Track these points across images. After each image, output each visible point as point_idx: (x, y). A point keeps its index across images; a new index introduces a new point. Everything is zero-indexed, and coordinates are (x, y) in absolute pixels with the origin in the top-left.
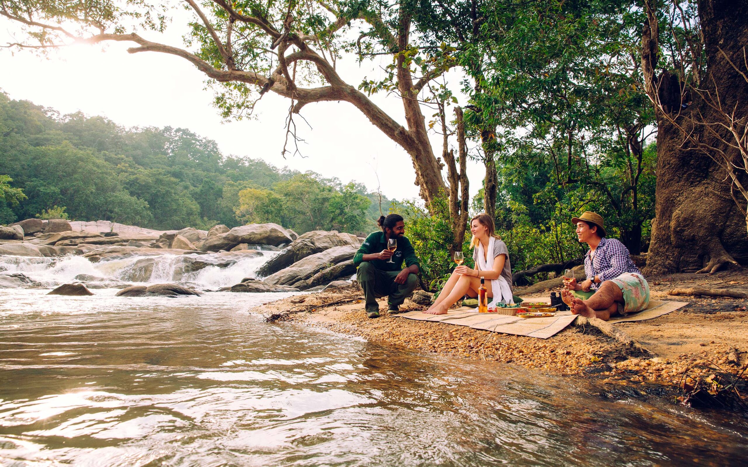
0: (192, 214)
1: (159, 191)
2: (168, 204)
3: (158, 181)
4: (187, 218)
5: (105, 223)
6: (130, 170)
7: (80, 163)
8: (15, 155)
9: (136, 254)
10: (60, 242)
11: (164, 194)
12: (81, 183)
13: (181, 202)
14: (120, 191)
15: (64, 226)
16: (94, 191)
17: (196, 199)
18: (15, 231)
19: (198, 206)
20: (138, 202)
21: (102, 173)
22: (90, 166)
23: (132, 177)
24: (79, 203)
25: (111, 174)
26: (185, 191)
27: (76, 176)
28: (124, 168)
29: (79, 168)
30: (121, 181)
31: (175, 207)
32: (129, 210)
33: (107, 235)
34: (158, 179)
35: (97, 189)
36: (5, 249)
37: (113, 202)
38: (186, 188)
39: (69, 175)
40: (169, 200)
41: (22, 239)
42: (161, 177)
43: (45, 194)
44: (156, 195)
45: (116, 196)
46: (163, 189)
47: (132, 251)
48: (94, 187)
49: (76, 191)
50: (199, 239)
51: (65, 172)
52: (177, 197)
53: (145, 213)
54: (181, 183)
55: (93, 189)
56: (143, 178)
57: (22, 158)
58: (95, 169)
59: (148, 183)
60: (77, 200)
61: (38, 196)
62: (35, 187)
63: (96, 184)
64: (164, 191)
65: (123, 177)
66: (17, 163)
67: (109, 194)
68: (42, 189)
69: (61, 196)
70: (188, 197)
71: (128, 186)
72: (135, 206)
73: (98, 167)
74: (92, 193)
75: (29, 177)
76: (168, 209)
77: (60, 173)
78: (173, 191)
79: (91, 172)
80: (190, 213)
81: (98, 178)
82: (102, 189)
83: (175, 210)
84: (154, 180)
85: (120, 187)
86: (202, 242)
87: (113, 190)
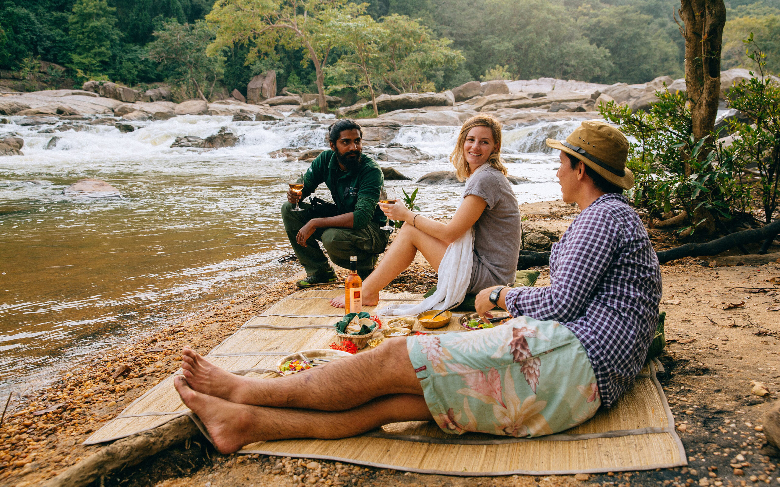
0: (666, 60)
1: (626, 34)
2: (637, 49)
3: (625, 22)
4: (660, 65)
5: (546, 81)
6: (592, 11)
7: (535, 11)
8: (473, 13)
9: (544, 120)
10: (486, 107)
11: (631, 38)
12: (534, 35)
13: (653, 45)
14: (578, 39)
15: (500, 87)
16: (548, 42)
17: (675, 39)
18: (445, 98)
19: (676, 48)
20: (598, 50)
21: (558, 20)
22: (543, 14)
23: (594, 20)
24: (533, 59)
25: (566, 21)
26: (661, 30)
27: (529, 28)
28: (585, 11)
29: (534, 18)
30: (581, 27)
31: (644, 53)
32: (586, 61)
33: (536, 96)
34: (624, 19)
35: (552, 41)
36: (428, 118)
37: (568, 54)
38: (663, 25)
39: (523, 27)
40: (638, 44)
41: (452, 105)
42: (628, 16)
43: (499, 51)
44: (621, 40)
45: (572, 46)
46: (630, 31)
47: (539, 117)
48: (548, 38)
49: (530, 45)
50: (629, 97)
51: (519, 24)
52: (649, 39)
53: (605, 63)
54: (656, 21)
55: (547, 40)
56: (606, 20)
57: (479, 14)
58: (550, 16)
59: (612, 25)
60: (531, 55)
61: (494, 54)
62: (490, 45)
63: (550, 35)
64: (631, 33)
65: (582, 21)
66: (474, 21)
67: (563, 45)
68: (496, 47)
69: (515, 52)
70: (664, 38)
71: (588, 32)
72: (594, 56)
73: (553, 14)
74: (546, 45)
75: (486, 34)
76: (636, 56)
77: (515, 27)
78: (643, 32)
79: (545, 21)
80: (665, 59)
81: (553, 26)
82: (557, 40)
83: (645, 57)
84: (620, 20)
85: (578, 34)
86: (632, 102)
87: (571, 38)
